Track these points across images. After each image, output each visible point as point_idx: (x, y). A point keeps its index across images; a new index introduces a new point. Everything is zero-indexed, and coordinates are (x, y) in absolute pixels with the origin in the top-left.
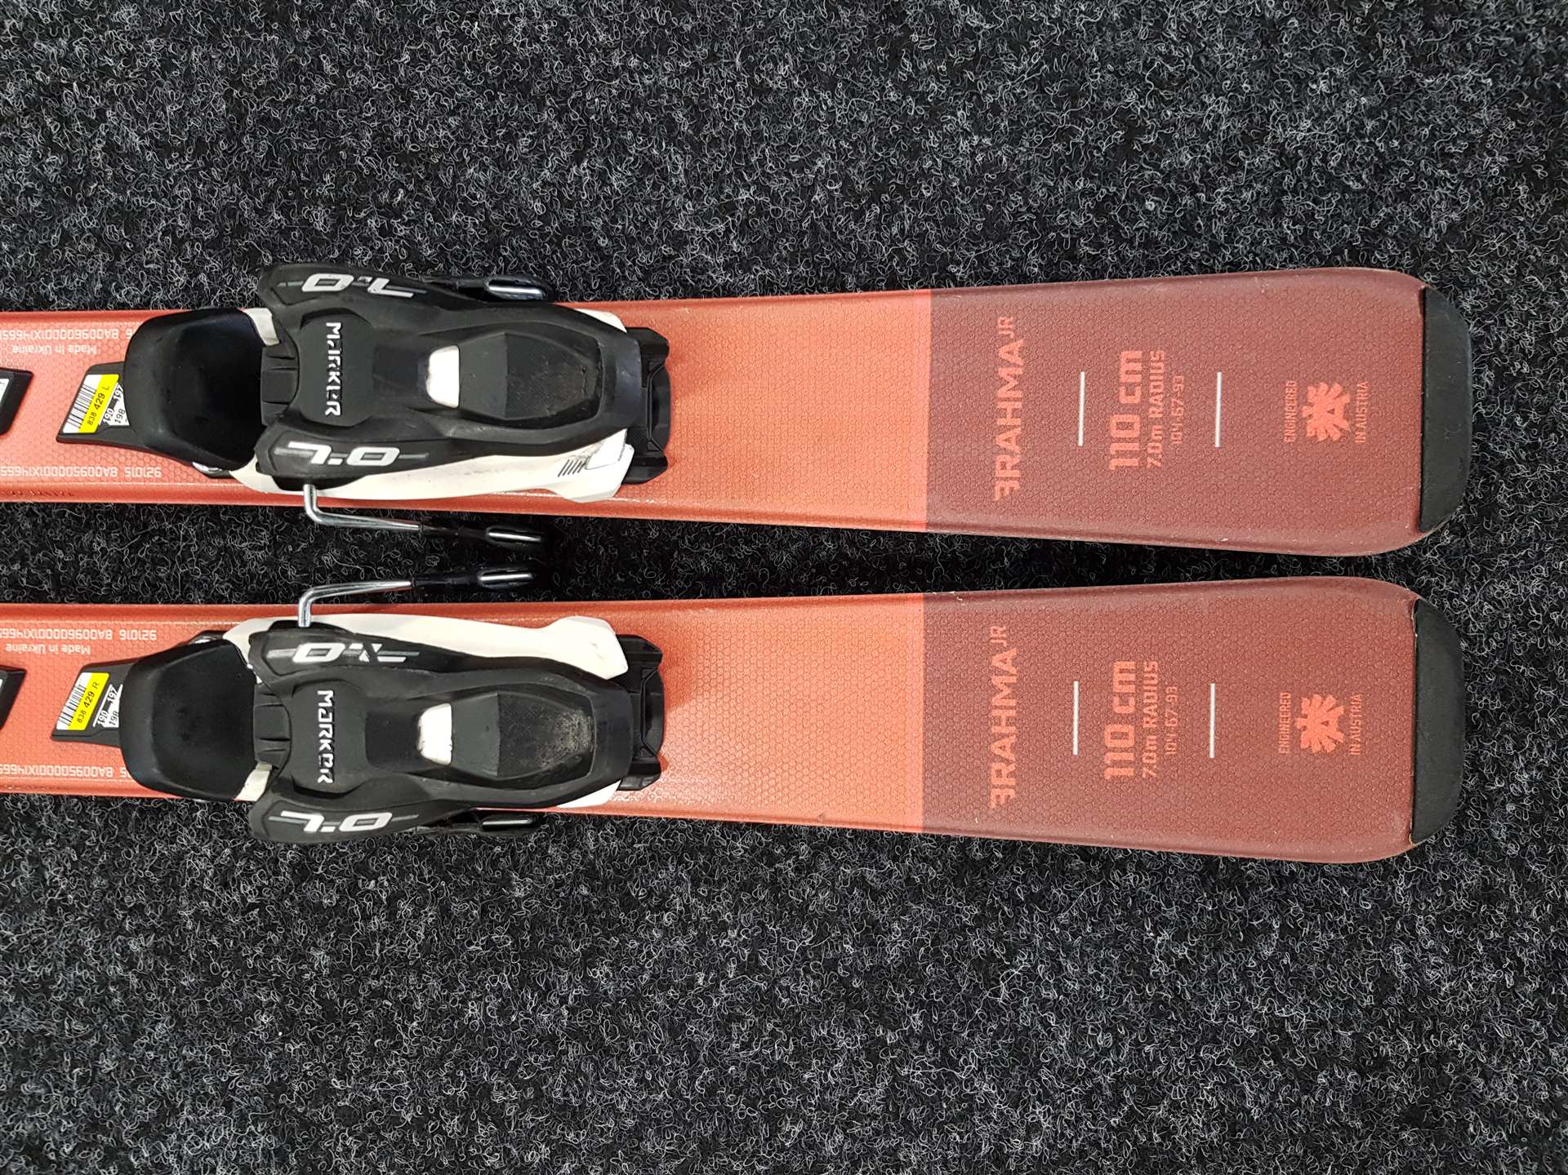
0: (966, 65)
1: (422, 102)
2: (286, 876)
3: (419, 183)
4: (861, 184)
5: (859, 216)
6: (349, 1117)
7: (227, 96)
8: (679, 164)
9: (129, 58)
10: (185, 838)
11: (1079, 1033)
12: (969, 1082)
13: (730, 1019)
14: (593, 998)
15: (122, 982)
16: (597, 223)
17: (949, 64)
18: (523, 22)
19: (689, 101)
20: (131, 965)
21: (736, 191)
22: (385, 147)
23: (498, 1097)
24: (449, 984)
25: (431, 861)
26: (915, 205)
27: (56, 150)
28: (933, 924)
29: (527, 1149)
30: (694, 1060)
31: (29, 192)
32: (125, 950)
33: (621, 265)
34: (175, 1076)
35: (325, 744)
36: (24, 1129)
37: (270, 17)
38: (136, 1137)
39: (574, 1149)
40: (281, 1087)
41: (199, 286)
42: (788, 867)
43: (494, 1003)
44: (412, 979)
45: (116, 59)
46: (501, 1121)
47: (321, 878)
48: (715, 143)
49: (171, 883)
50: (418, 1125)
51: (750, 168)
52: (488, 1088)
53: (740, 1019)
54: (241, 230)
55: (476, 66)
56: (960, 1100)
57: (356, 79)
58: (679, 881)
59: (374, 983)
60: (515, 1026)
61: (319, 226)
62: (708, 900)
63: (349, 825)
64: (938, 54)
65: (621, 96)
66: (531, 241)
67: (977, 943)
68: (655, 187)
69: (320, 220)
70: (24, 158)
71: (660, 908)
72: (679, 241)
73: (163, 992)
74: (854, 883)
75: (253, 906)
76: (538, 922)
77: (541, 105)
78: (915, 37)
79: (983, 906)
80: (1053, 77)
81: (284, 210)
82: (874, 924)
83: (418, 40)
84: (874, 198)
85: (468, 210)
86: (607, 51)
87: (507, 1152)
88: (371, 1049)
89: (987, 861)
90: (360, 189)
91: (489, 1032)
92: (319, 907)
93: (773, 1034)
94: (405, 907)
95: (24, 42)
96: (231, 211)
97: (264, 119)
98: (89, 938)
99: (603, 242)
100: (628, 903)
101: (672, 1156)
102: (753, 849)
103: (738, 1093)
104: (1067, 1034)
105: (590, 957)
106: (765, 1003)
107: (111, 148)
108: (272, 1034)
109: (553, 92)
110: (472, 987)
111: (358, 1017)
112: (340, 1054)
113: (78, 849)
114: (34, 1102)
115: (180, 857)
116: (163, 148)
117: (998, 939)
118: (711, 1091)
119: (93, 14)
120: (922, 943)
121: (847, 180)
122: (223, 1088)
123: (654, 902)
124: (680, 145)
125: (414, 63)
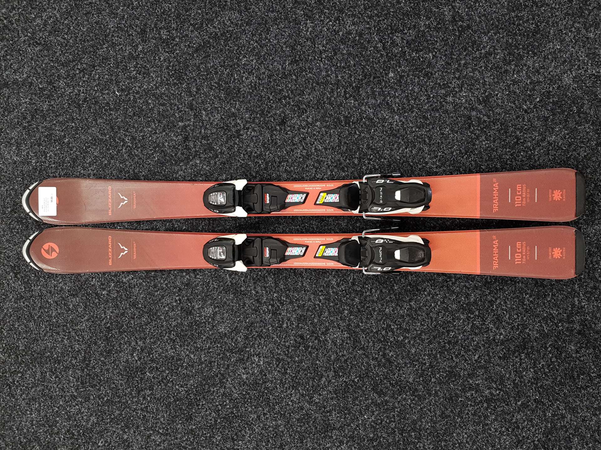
0: (484, 128)
1: (376, 139)
2: (350, 284)
3: (375, 154)
4: (463, 151)
5: (463, 157)
6: (363, 331)
7: (338, 139)
8: (426, 149)
9: (319, 132)
10: (330, 277)
11: (510, 315)
12: (488, 325)
13: (439, 312)
14: (411, 308)
15: (319, 305)
16: (410, 160)
17: (481, 128)
18: (395, 123)
19: (428, 136)
20: (320, 301)
21: (438, 153)
22: (369, 147)
23: (392, 327)
24: (383, 305)
25: (378, 282)
26: (474, 155)
27: (305, 150)
28: (480, 294)
29: (398, 337)
30: (432, 320)
31: (300, 158)
32: (319, 299)
33: (415, 168)
34: (329, 323)
35: (381, 256)
36: (300, 333)
37: (346, 124)
38: (321, 334)
39: (408, 337)
40: (349, 325)
41: (333, 174)
42: (450, 283)
43: (391, 309)
44: (375, 304)
45: (316, 132)
46: (393, 332)
47: (357, 285)
48: (433, 144)
49: (328, 286)
50: (377, 332)
51: (441, 149)
52: (390, 325)
53: (441, 312)
54: (341, 164)
55: (386, 132)
56: (486, 328)
57: (363, 135)
58: (428, 286)
59: (368, 305)
60: (395, 313)
61: (356, 162)
62: (434, 289)
63: (385, 269)
64: (478, 126)
65: (415, 136)
66: (397, 164)
67: (489, 298)
68: (422, 153)
69: (356, 161)
70: (299, 151)
71: (424, 291)
72: (427, 163)
73: (327, 307)
74: (464, 286)
75: (344, 290)
76: (400, 293)
77: (399, 138)
78: (474, 123)
79: (490, 291)
80: (502, 129)
81: (349, 160)
82: (468, 294)
83: (375, 127)
84: (466, 154)
85: (385, 159)
86: (412, 128)
87: (394, 338)
88: (367, 317)
89: (491, 282)
90: (364, 155)
91: (391, 314)
92: (357, 290)
93: (448, 315)
94: (373, 290)
95: (299, 129)
96: (339, 160)
97: (345, 143)
98: (312, 296)
99: (411, 164)
100: (418, 290)
101: (428, 339)
102: (443, 280)
103: (441, 327)
104: (508, 315)
105: (410, 300)
106: (446, 309)
107: (316, 149)
108: (348, 315)
109: (401, 136)
110: (387, 306)
111: (365, 311)
112: (361, 319)
113: (310, 279)
114: (302, 328)
115: (329, 281)
116: (326, 149)
117: (493, 297)
118: (435, 326)
119: (312, 124)
120: (478, 298)
121: (460, 150)
122: (338, 325)
123: (423, 290)
124: (426, 145)
125: (374, 131)
